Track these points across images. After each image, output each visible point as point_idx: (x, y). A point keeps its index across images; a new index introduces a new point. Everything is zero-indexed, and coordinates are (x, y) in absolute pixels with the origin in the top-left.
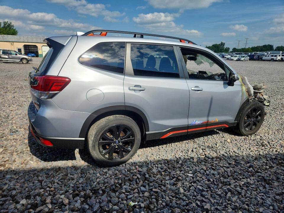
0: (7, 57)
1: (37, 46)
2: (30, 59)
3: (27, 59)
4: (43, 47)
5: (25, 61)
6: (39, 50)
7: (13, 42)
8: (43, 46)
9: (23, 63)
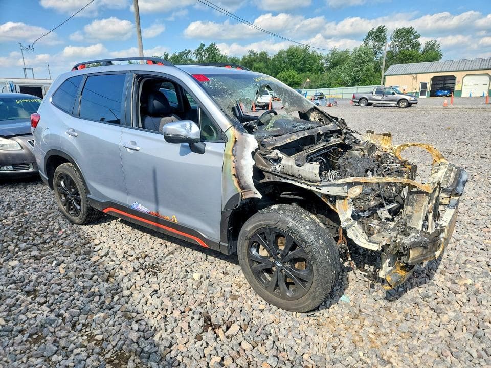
0: (380, 98)
1: (456, 76)
2: (414, 100)
3: (407, 100)
4: (466, 77)
5: (403, 104)
6: (456, 83)
7: (417, 73)
8: (467, 75)
9: (400, 107)
